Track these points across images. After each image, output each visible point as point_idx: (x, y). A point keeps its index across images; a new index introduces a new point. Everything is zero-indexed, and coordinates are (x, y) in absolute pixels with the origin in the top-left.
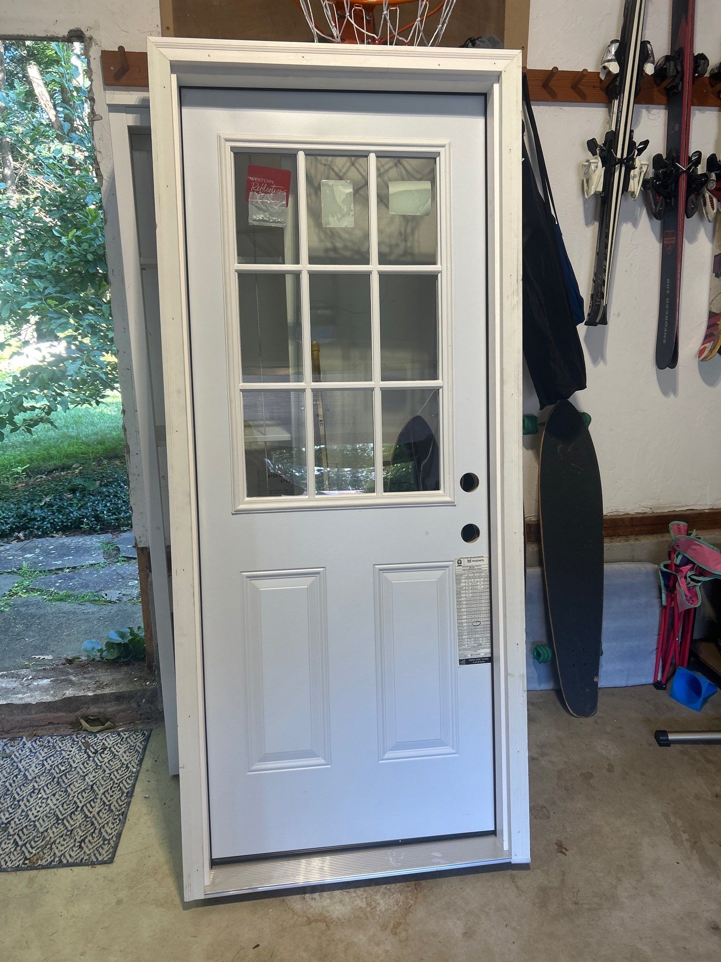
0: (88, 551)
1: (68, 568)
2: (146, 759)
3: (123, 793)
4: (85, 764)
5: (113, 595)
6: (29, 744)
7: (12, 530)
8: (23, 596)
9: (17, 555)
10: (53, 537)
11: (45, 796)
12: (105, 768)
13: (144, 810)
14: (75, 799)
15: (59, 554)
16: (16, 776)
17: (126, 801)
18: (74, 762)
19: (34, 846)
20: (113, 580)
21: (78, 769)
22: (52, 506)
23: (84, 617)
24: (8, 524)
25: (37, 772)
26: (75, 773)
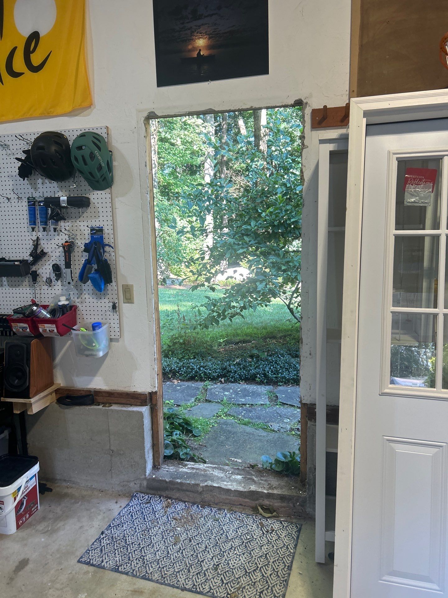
0: (259, 395)
1: (249, 404)
2: (299, 545)
3: (285, 566)
4: (261, 538)
5: (275, 426)
6: (228, 515)
7: (218, 377)
8: (224, 418)
9: (220, 392)
10: (239, 383)
11: (238, 554)
12: (274, 545)
13: (299, 583)
14: (256, 561)
15: (243, 395)
16: (222, 534)
17: (287, 572)
18: (255, 534)
19: (233, 586)
20: (275, 416)
21: (257, 540)
22: (240, 365)
23: (259, 438)
24: (217, 373)
25: (233, 535)
26: (255, 542)
